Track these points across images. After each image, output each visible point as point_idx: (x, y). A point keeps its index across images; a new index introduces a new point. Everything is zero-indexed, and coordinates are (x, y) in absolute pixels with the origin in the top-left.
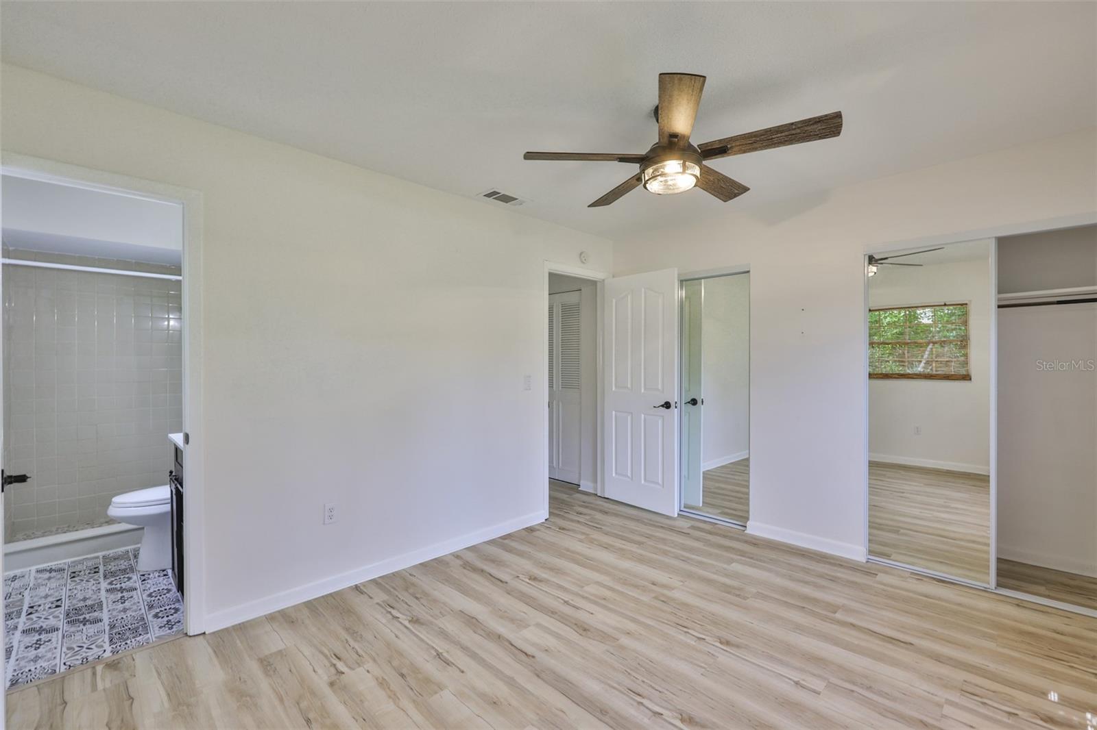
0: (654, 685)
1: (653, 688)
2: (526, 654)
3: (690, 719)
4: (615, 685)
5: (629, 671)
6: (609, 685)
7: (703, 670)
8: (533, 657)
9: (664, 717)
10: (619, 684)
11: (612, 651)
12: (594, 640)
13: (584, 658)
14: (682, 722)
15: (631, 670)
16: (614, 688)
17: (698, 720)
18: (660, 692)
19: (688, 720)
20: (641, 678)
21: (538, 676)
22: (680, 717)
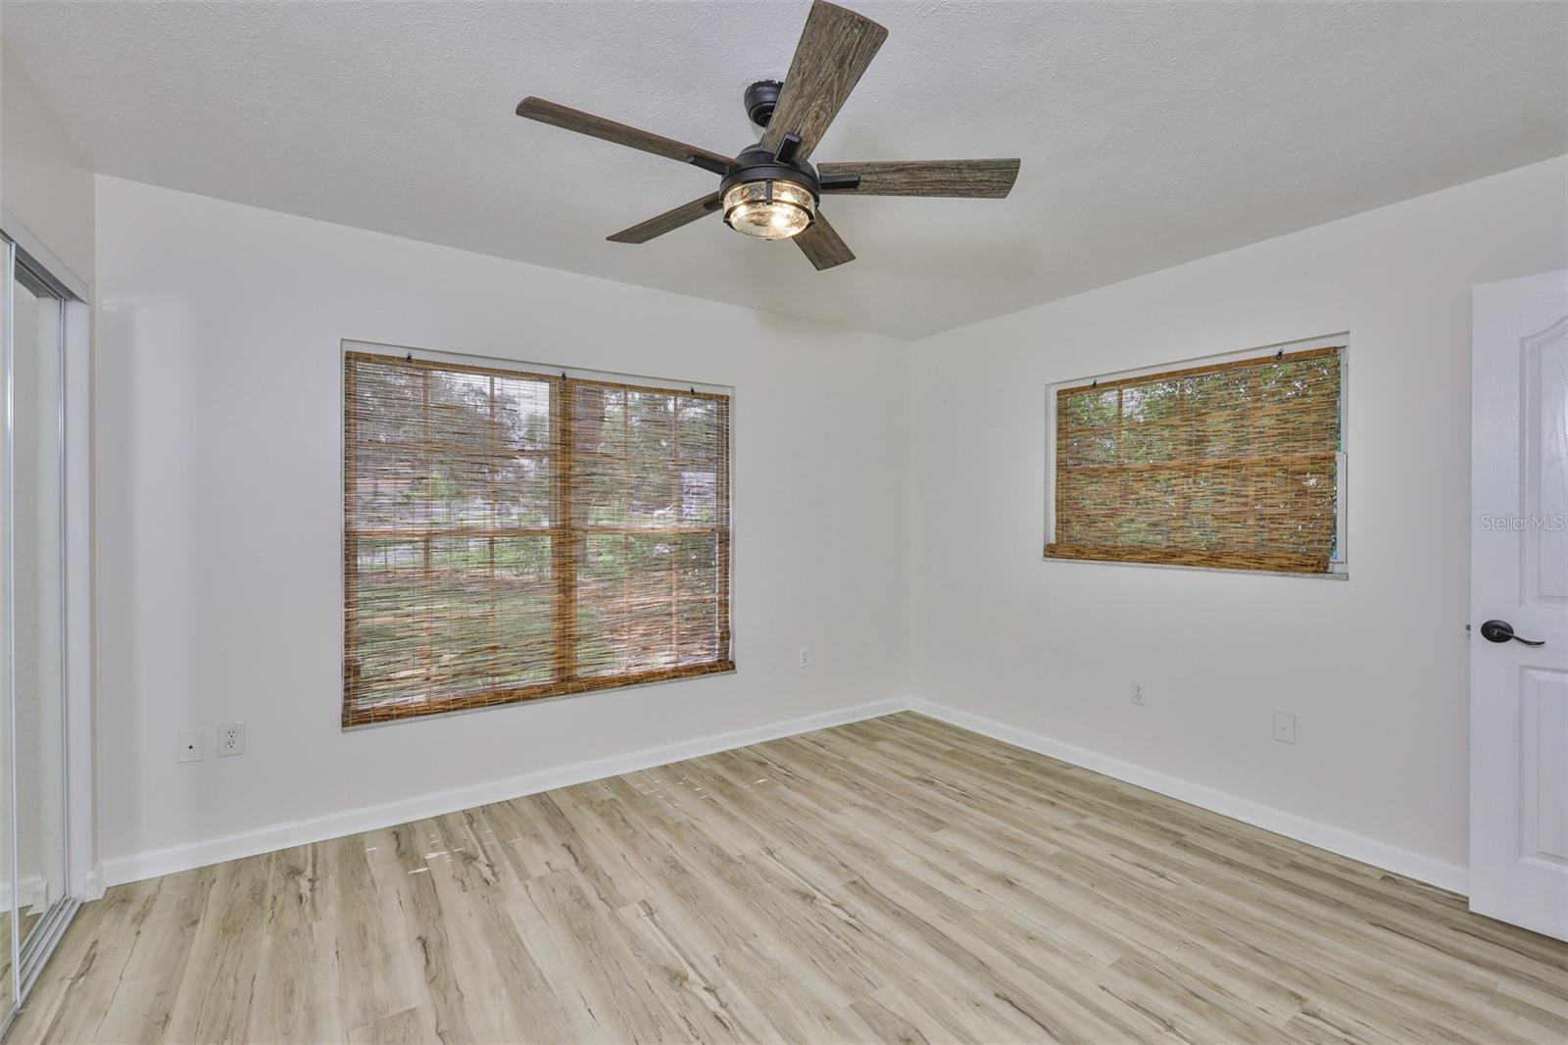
0: (828, 932)
1: (829, 929)
2: (1011, 1003)
4: (876, 938)
5: (852, 953)
6: (884, 938)
7: (749, 942)
8: (997, 996)
9: (832, 903)
10: (871, 939)
11: (868, 987)
12: (893, 1014)
13: (915, 981)
14: (815, 896)
15: (847, 953)
16: (879, 935)
17: (797, 896)
18: (823, 924)
19: (807, 897)
20: (840, 942)
21: (982, 963)
22: (814, 900)
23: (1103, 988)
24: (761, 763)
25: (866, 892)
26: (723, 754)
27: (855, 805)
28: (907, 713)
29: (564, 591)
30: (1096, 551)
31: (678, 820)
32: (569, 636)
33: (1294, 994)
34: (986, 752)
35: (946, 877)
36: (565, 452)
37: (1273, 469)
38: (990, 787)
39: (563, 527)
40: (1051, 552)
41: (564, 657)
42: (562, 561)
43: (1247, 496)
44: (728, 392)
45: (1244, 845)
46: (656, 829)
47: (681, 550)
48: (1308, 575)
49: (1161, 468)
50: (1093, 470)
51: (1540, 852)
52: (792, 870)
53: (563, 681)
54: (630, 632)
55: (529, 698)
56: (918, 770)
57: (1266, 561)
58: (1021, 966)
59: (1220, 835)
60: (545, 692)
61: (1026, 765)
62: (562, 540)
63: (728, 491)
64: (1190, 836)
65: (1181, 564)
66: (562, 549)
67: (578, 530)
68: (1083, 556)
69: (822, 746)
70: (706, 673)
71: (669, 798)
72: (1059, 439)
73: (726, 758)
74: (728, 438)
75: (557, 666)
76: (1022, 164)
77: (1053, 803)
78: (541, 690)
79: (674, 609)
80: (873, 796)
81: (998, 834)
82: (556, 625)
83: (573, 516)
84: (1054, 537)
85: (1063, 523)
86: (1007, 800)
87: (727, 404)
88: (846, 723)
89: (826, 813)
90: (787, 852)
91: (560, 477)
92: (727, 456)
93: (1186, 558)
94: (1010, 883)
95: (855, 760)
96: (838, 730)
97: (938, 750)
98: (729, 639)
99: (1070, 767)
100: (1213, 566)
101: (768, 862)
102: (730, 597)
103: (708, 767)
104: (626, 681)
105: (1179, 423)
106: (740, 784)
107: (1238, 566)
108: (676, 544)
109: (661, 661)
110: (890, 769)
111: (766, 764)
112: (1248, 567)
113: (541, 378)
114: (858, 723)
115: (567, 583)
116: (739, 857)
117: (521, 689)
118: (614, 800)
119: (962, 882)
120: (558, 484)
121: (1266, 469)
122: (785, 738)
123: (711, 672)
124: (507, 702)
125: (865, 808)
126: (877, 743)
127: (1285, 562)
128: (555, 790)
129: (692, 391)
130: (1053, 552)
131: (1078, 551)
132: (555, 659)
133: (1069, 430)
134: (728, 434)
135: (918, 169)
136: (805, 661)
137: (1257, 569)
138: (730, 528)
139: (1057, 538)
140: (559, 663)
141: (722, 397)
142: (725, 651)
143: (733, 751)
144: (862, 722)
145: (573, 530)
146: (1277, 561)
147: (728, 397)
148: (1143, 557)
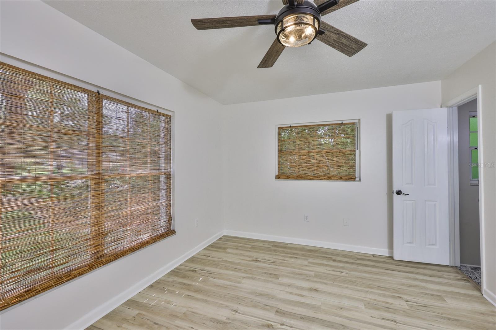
3: (269, 327)
9: (279, 324)
14: (271, 324)
17: (266, 328)
19: (270, 326)
22: (273, 327)
23: (372, 317)
24: (193, 271)
25: (284, 314)
26: (173, 271)
27: (244, 278)
28: (224, 236)
29: (98, 209)
30: (294, 177)
31: (183, 312)
32: (102, 233)
33: (399, 297)
34: (261, 244)
35: (298, 295)
36: (99, 134)
37: (341, 153)
38: (275, 257)
39: (98, 174)
40: (278, 177)
41: (99, 245)
42: (97, 193)
43: (334, 160)
44: (170, 114)
45: (344, 256)
46: (176, 322)
47: (154, 183)
48: (352, 181)
49: (311, 152)
50: (290, 152)
51: (407, 242)
52: (252, 316)
53: (98, 258)
54: (131, 225)
55: (82, 274)
56: (250, 257)
57: (342, 178)
58: (351, 320)
59: (338, 255)
60: (91, 267)
61: (275, 246)
62: (97, 181)
63: (170, 156)
64: (334, 258)
65: (319, 180)
66: (97, 186)
67: (106, 175)
68: (290, 178)
69: (209, 257)
70: (166, 237)
71: (168, 302)
72: (279, 142)
73: (175, 272)
74: (170, 134)
75: (94, 252)
76: (367, 46)
77: (296, 257)
78: (88, 268)
79: (150, 211)
80: (246, 272)
81: (293, 273)
82: (94, 228)
83: (103, 168)
84: (277, 172)
85: (280, 168)
86: (284, 260)
87: (170, 119)
88: (209, 245)
89: (237, 285)
90: (242, 308)
91: (96, 147)
92: (170, 141)
93: (321, 178)
94: (316, 290)
95: (225, 259)
96: (208, 248)
97: (247, 248)
98: (171, 220)
99: (287, 244)
100: (328, 180)
101: (238, 316)
102: (171, 202)
103: (173, 280)
104: (132, 250)
105: (316, 139)
106: (194, 284)
107: (335, 180)
108: (151, 180)
109: (145, 237)
110: (241, 259)
111: (195, 270)
112: (338, 180)
113: (84, 91)
114: (212, 244)
115: (100, 205)
116: (226, 319)
117: (75, 270)
118: (139, 313)
119: (305, 296)
120: (95, 151)
121: (339, 153)
122: (192, 257)
123: (167, 236)
124: (68, 281)
125: (249, 278)
126: (227, 250)
127: (347, 178)
128: (98, 321)
129: (157, 111)
130: (279, 177)
131: (287, 177)
132: (93, 247)
133: (282, 140)
134: (170, 132)
135: (343, 36)
136: (197, 224)
137: (340, 180)
138: (172, 172)
139: (278, 173)
140: (96, 249)
141: (169, 116)
142: (169, 226)
143: (176, 268)
144: (213, 243)
145: (104, 175)
146: (345, 178)
147: (170, 116)
148: (308, 178)
